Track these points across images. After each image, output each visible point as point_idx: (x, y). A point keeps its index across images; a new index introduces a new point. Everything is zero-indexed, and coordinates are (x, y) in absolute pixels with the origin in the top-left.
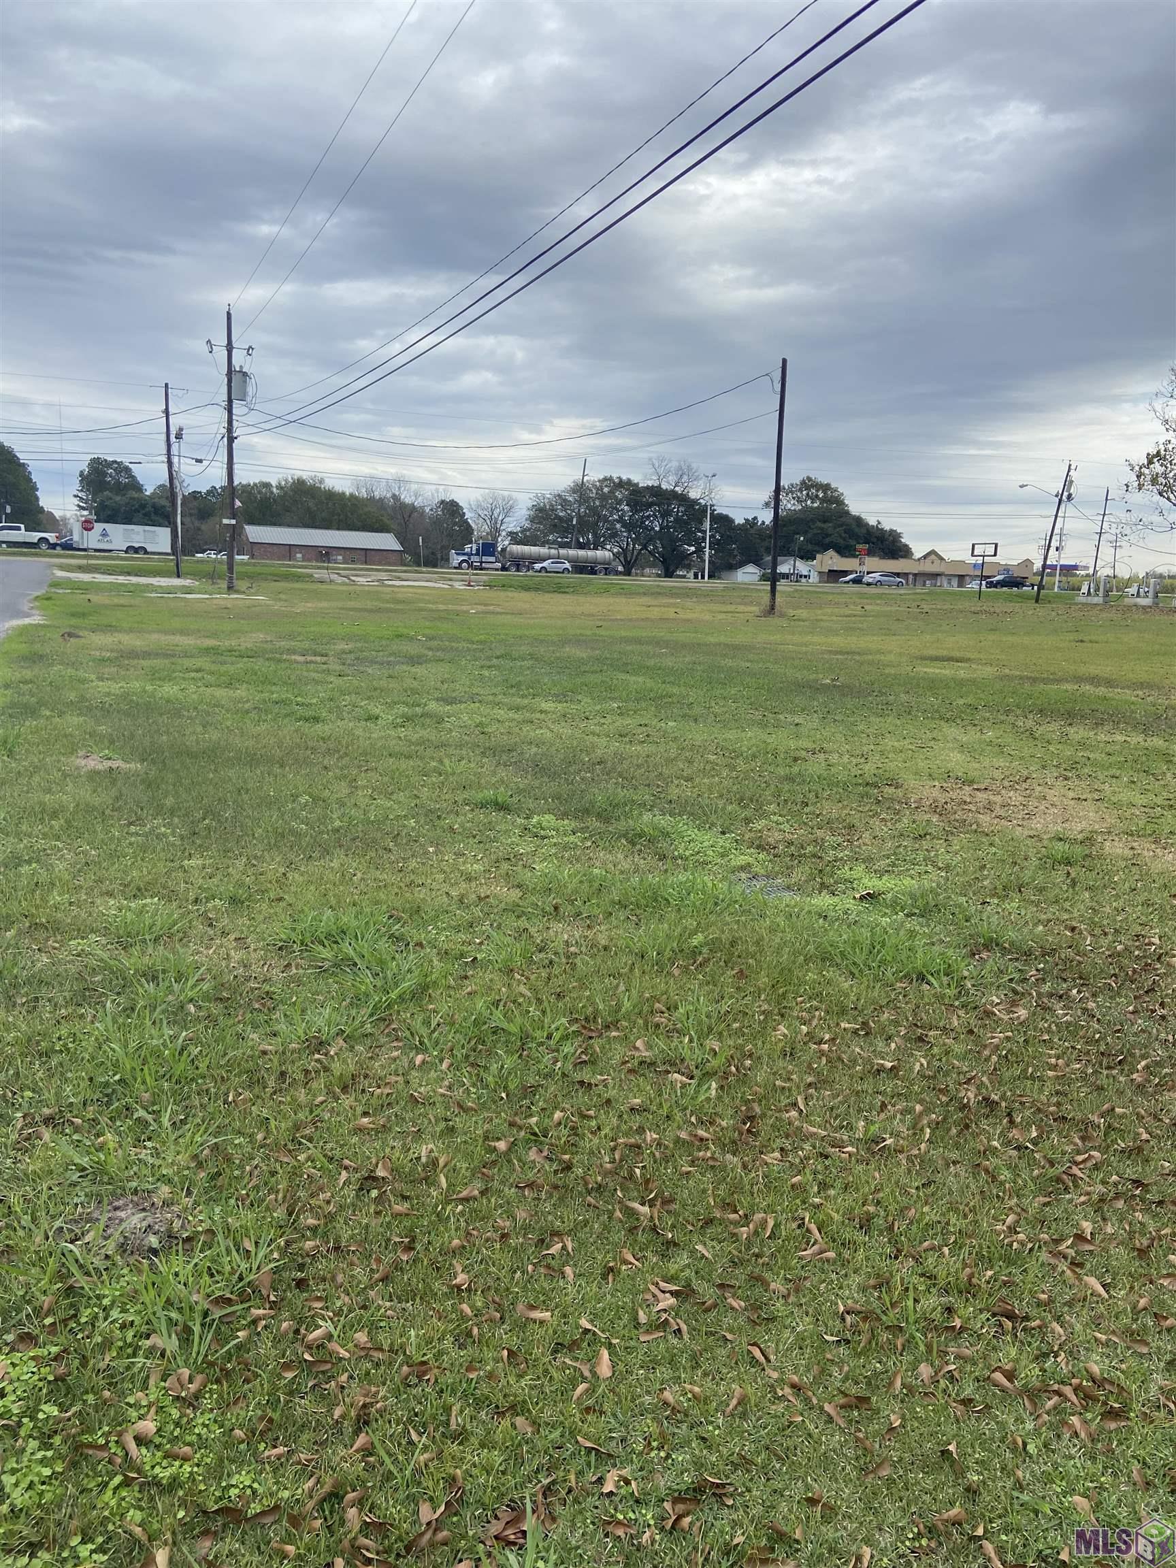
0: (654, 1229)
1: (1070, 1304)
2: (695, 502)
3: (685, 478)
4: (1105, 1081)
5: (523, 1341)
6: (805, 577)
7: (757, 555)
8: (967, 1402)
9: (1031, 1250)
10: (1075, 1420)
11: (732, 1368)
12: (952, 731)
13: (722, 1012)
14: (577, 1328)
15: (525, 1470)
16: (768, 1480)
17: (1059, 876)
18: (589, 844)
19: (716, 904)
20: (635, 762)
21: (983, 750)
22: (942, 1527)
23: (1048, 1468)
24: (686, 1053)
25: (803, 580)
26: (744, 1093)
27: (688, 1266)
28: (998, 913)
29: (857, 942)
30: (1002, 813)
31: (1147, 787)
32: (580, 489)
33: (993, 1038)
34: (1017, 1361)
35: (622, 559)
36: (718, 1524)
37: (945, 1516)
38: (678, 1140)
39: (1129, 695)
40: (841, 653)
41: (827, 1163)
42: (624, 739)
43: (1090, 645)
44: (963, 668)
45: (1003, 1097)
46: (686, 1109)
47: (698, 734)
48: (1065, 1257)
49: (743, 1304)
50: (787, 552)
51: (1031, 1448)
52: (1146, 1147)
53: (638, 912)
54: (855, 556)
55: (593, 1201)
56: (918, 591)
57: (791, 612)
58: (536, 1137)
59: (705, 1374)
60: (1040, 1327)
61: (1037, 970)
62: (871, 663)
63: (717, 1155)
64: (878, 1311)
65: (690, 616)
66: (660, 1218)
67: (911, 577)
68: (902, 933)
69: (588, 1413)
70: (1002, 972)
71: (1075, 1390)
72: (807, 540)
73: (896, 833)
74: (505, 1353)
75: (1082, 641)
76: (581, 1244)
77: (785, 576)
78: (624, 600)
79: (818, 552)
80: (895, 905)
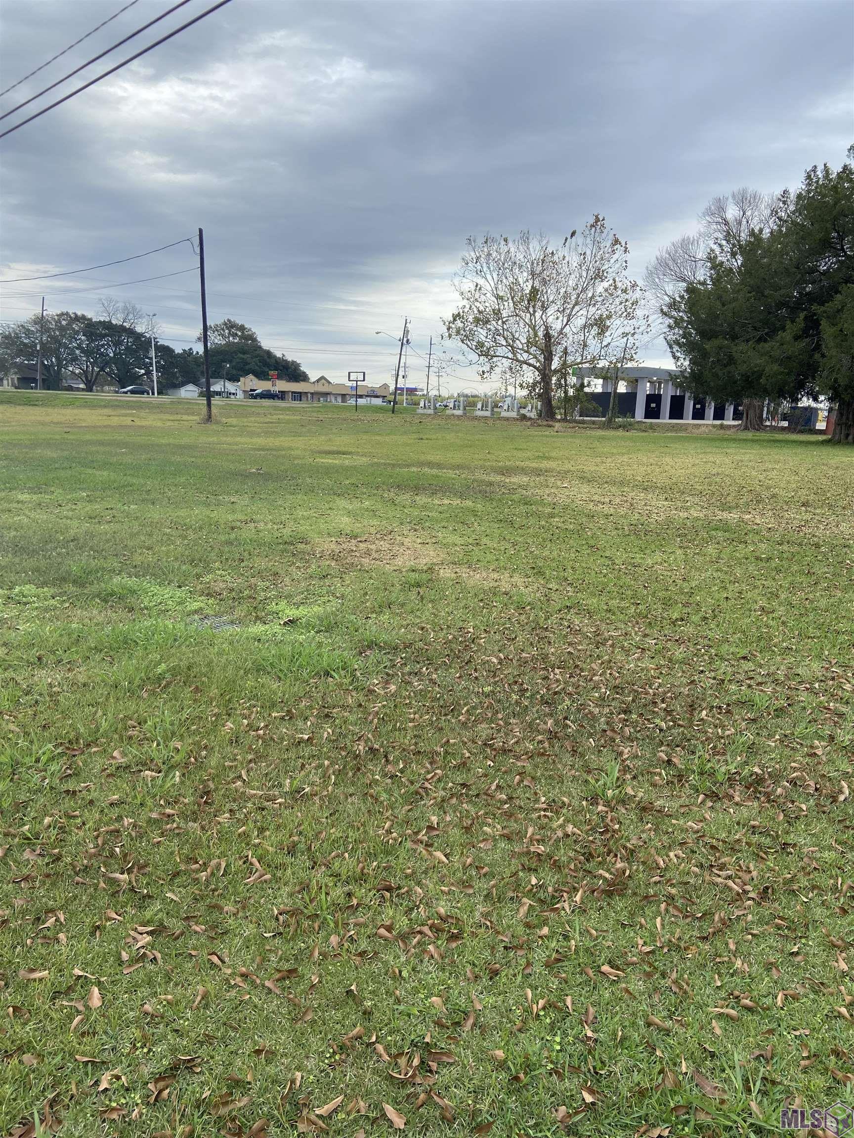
0: (132, 890)
1: (425, 872)
2: (141, 335)
3: (131, 316)
4: (444, 724)
5: (25, 997)
6: (234, 394)
7: (195, 377)
8: (362, 954)
9: (401, 842)
10: (431, 948)
11: (196, 975)
12: (342, 503)
13: (183, 720)
14: (72, 977)
15: (34, 1092)
16: (227, 1046)
17: (413, 595)
18: (67, 605)
19: (175, 640)
20: (104, 538)
21: (363, 514)
22: (348, 1044)
23: (416, 984)
24: (154, 754)
25: (232, 396)
26: (202, 776)
27: (161, 910)
28: (376, 623)
29: (281, 655)
30: (376, 555)
31: (464, 532)
32: (40, 321)
33: (374, 707)
34: (393, 918)
35: (84, 379)
36: (190, 1088)
37: (351, 1035)
38: (150, 821)
39: (451, 474)
40: (263, 450)
41: (264, 813)
42: (93, 521)
43: (426, 441)
44: (347, 459)
45: (382, 746)
46: (156, 795)
47: (155, 513)
48: (422, 842)
49: (203, 927)
50: (218, 375)
51: (405, 974)
52: (468, 762)
53: (112, 653)
54: (269, 380)
55: (81, 880)
56: (315, 405)
57: (224, 420)
58: (28, 841)
59: (176, 985)
60: (407, 892)
61: (401, 658)
62: (284, 457)
63: (181, 825)
64: (302, 907)
65: (144, 423)
66: (137, 881)
67: (309, 395)
68: (313, 645)
69: (83, 1037)
70: (379, 663)
71: (430, 928)
72: (232, 367)
73: (307, 576)
74: (11, 1009)
75: (422, 439)
76: (72, 914)
77: (219, 393)
78: (89, 411)
79: (242, 376)
80: (309, 626)
